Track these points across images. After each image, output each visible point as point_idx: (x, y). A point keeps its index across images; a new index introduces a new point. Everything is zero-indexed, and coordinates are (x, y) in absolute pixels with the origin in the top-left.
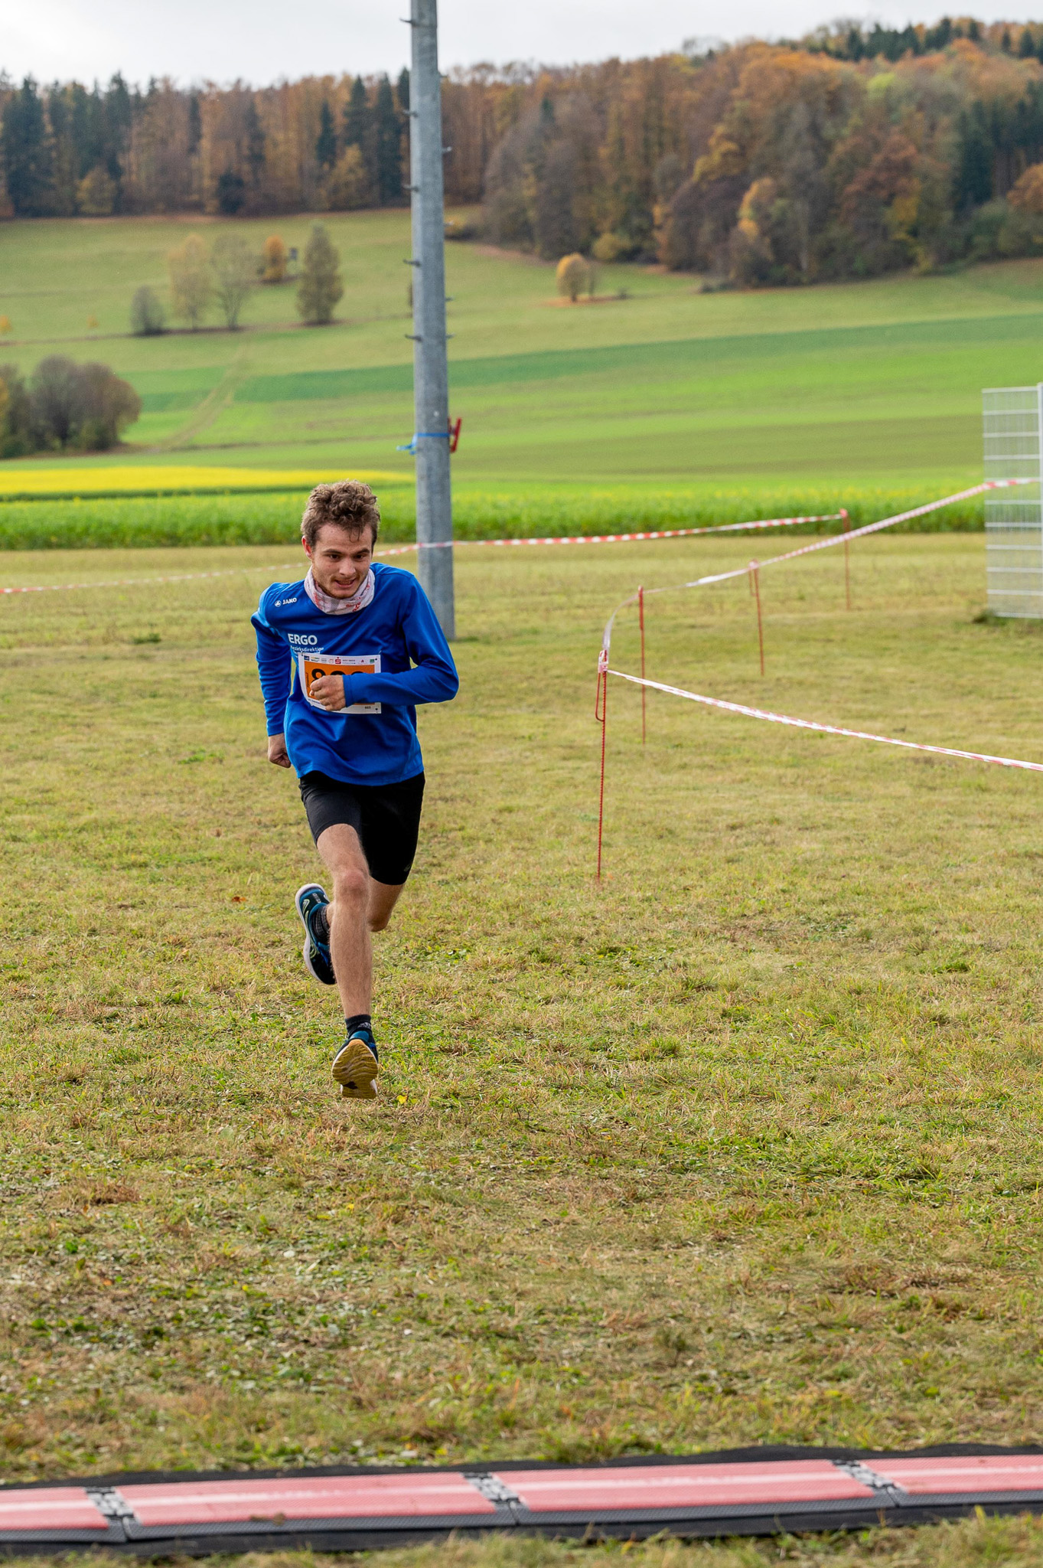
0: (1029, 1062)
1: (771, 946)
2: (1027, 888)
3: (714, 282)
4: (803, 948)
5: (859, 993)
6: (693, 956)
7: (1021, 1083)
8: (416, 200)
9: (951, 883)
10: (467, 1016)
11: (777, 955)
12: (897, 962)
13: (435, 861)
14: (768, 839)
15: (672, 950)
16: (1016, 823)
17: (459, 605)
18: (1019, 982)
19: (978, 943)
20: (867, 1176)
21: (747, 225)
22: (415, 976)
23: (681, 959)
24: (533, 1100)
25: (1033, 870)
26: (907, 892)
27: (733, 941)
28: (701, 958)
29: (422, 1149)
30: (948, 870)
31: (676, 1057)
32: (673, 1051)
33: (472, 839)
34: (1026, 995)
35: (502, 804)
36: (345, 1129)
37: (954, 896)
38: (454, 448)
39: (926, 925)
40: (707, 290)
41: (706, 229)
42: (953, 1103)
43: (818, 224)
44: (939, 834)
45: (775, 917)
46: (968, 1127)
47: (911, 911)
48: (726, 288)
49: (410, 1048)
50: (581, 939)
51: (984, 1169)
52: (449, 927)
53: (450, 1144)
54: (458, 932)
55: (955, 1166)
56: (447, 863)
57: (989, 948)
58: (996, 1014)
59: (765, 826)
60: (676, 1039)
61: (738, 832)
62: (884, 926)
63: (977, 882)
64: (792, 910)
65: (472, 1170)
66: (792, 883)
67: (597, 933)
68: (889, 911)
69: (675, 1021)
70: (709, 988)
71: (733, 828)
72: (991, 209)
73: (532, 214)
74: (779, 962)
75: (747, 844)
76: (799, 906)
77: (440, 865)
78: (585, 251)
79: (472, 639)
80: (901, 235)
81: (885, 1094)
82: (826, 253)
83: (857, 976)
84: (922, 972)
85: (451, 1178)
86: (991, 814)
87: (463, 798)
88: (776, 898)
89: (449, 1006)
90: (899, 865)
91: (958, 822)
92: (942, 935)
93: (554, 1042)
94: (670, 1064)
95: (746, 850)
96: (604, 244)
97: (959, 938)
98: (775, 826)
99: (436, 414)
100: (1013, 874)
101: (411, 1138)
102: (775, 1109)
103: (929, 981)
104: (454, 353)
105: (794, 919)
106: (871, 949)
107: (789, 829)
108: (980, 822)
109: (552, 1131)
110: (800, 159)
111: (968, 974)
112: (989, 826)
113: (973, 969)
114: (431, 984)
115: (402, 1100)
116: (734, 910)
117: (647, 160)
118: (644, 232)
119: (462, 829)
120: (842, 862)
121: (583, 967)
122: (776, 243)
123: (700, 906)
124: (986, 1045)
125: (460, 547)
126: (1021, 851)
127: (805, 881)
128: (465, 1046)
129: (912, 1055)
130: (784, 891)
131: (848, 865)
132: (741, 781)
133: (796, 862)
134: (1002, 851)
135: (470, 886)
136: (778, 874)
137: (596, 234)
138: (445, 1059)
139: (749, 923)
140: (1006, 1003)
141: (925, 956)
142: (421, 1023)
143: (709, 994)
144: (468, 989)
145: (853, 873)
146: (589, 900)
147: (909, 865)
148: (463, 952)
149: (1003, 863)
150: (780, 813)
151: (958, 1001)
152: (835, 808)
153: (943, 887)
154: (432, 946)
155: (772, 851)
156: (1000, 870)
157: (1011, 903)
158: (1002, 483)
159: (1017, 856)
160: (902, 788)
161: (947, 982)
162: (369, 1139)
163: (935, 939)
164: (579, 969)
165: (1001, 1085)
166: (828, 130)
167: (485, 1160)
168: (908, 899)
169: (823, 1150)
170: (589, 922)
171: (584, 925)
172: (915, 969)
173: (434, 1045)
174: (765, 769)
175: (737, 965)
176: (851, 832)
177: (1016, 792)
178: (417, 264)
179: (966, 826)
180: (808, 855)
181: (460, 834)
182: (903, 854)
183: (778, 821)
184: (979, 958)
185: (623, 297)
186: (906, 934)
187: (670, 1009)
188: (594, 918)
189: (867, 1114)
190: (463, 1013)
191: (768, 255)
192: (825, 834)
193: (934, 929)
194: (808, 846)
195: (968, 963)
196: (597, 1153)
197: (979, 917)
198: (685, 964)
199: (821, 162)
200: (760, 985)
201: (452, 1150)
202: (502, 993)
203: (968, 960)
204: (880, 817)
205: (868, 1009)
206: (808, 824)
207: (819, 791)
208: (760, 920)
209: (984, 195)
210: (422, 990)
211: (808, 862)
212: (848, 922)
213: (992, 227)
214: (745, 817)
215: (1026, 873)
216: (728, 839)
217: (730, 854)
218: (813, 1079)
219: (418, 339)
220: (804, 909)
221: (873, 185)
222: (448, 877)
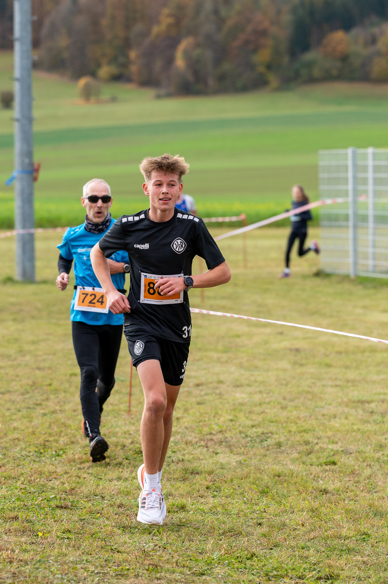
0: (375, 515)
1: (227, 450)
2: (362, 420)
3: (162, 91)
4: (245, 452)
5: (279, 476)
6: (187, 456)
7: (373, 526)
8: (17, 46)
9: (320, 417)
10: (68, 488)
11: (232, 455)
12: (297, 459)
13: (38, 402)
14: (218, 391)
15: (174, 452)
16: (350, 384)
17: (38, 264)
18: (365, 471)
19: (341, 449)
20: (300, 578)
21: (180, 62)
22: (36, 466)
23: (181, 457)
24: (112, 534)
25: (364, 410)
26: (298, 421)
27: (207, 447)
28: (191, 457)
29: (56, 562)
30: (317, 409)
31: (184, 511)
32: (183, 508)
33: (56, 391)
34: (369, 477)
35: (70, 372)
36: (13, 551)
37: (324, 424)
38: (35, 179)
39: (311, 440)
40: (159, 97)
41: (158, 64)
42: (339, 537)
43: (218, 62)
44: (310, 390)
45: (228, 435)
46: (349, 551)
47: (301, 432)
48: (169, 95)
49: (39, 505)
50: (124, 446)
51: (362, 575)
52: (51, 439)
53: (71, 559)
54: (57, 441)
55: (346, 573)
56: (44, 403)
57: (346, 452)
58: (354, 488)
59: (215, 385)
60: (184, 501)
61: (201, 388)
62: (288, 440)
63: (335, 417)
64: (237, 431)
65: (86, 574)
66: (235, 416)
67: (132, 443)
68: (290, 432)
69: (181, 491)
70: (197, 473)
71: (198, 385)
72: (310, 56)
73: (66, 55)
74: (233, 459)
75: (206, 394)
76: (240, 429)
77: (40, 404)
78: (93, 74)
79: (44, 282)
80: (261, 69)
81: (301, 533)
82: (221, 78)
83: (277, 467)
84: (311, 465)
85: (75, 578)
86: (336, 379)
87: (50, 368)
88: (227, 424)
89: (57, 483)
90: (291, 406)
91: (319, 384)
92: (321, 445)
93: (118, 502)
94: (182, 515)
95: (206, 397)
96: (104, 71)
97: (330, 447)
98: (221, 385)
99: (27, 161)
100: (353, 412)
101: (50, 556)
102: (243, 541)
103: (316, 470)
104: (37, 128)
105: (239, 435)
106: (282, 452)
107: (228, 386)
108: (330, 383)
109: (124, 552)
110: (208, 27)
111: (337, 466)
112: (337, 386)
113: (339, 464)
114: (45, 469)
115: (40, 534)
116: (206, 430)
117: (128, 27)
118: (125, 66)
119: (50, 385)
120: (260, 404)
121: (127, 461)
122: (196, 73)
123: (186, 428)
124: (351, 505)
125: (39, 232)
126: (356, 399)
127: (241, 415)
128: (69, 504)
129: (313, 511)
130: (231, 420)
131: (264, 406)
132: (198, 360)
133: (234, 405)
134: (345, 399)
135: (60, 416)
136: (227, 411)
137: (99, 66)
138: (58, 512)
139: (215, 438)
140: (358, 482)
141: (312, 456)
142: (43, 491)
143: (197, 476)
144: (66, 473)
145: (267, 411)
146: (125, 424)
147: (296, 407)
148: (61, 452)
149: (347, 406)
150: (222, 378)
151: (333, 481)
152: (252, 375)
153: (317, 419)
154: (43, 449)
155: (221, 398)
156: (346, 410)
157: (355, 427)
158: (329, 201)
159: (354, 402)
160: (284, 364)
161: (326, 471)
162: (26, 556)
163: (317, 447)
164: (125, 462)
165: (364, 527)
166: (223, 12)
167: (92, 568)
168: (298, 425)
169: (273, 563)
170: (127, 436)
171: (125, 438)
172: (308, 463)
173: (53, 504)
174: (210, 354)
175: (211, 461)
176: (262, 388)
177: (347, 367)
178: (17, 80)
179: (324, 386)
180: (240, 401)
181: (49, 388)
182: (292, 400)
183: (221, 382)
184: (341, 457)
185: (114, 100)
186: (301, 444)
187: (178, 484)
188: (130, 434)
189: (293, 543)
190: (66, 485)
191: (190, 78)
192: (248, 389)
193: (315, 441)
194: (240, 396)
195: (336, 460)
196: (153, 565)
197: (339, 435)
198: (183, 460)
199: (219, 29)
200: (225, 471)
201: (72, 562)
202: (85, 475)
203: (336, 458)
204: (277, 380)
205: (285, 485)
206: (238, 383)
207: (241, 366)
208: (220, 436)
209: (306, 48)
210: (41, 473)
211: (241, 404)
212: (268, 438)
213: (310, 65)
214: (203, 379)
215: (360, 412)
216: (196, 391)
217: (199, 399)
218: (260, 524)
219: (17, 120)
220: (244, 430)
221: (247, 42)
222: (46, 411)
